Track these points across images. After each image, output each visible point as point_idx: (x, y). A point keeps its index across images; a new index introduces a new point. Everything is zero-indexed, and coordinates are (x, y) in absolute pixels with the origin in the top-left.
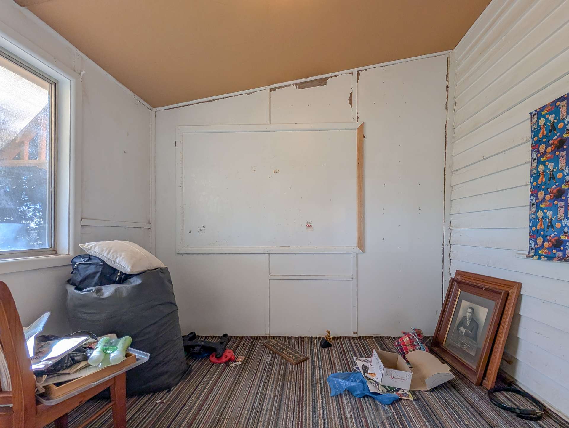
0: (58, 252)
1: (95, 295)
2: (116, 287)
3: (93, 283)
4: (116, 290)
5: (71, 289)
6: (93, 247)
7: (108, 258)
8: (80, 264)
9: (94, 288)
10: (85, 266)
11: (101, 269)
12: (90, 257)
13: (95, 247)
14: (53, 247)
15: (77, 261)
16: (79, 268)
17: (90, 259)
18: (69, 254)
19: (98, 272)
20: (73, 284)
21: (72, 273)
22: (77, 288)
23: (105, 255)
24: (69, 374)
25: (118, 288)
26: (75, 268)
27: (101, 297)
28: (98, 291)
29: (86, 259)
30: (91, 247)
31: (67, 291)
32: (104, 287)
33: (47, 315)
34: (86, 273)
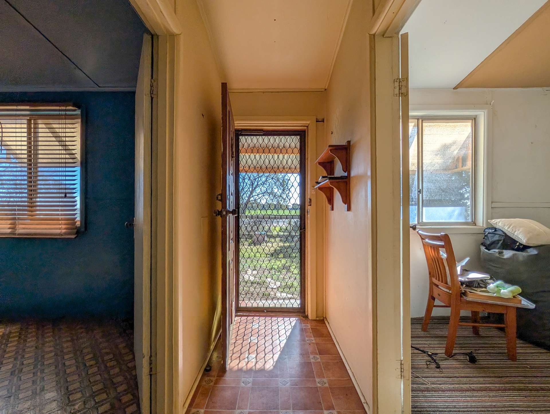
0: (477, 225)
1: (497, 255)
2: (514, 253)
3: (498, 247)
4: (514, 255)
5: (483, 248)
6: (498, 223)
7: (508, 231)
8: (489, 233)
9: (497, 250)
10: (492, 235)
11: (503, 238)
12: (496, 229)
13: (499, 223)
14: (473, 221)
15: (487, 231)
16: (488, 236)
17: (496, 231)
18: (483, 226)
19: (501, 240)
20: (484, 246)
21: (484, 238)
22: (486, 248)
23: (506, 228)
24: (476, 291)
25: (516, 254)
26: (486, 236)
27: (502, 257)
28: (500, 253)
29: (493, 230)
30: (497, 222)
31: (480, 249)
32: (505, 252)
33: (467, 259)
34: (493, 239)
